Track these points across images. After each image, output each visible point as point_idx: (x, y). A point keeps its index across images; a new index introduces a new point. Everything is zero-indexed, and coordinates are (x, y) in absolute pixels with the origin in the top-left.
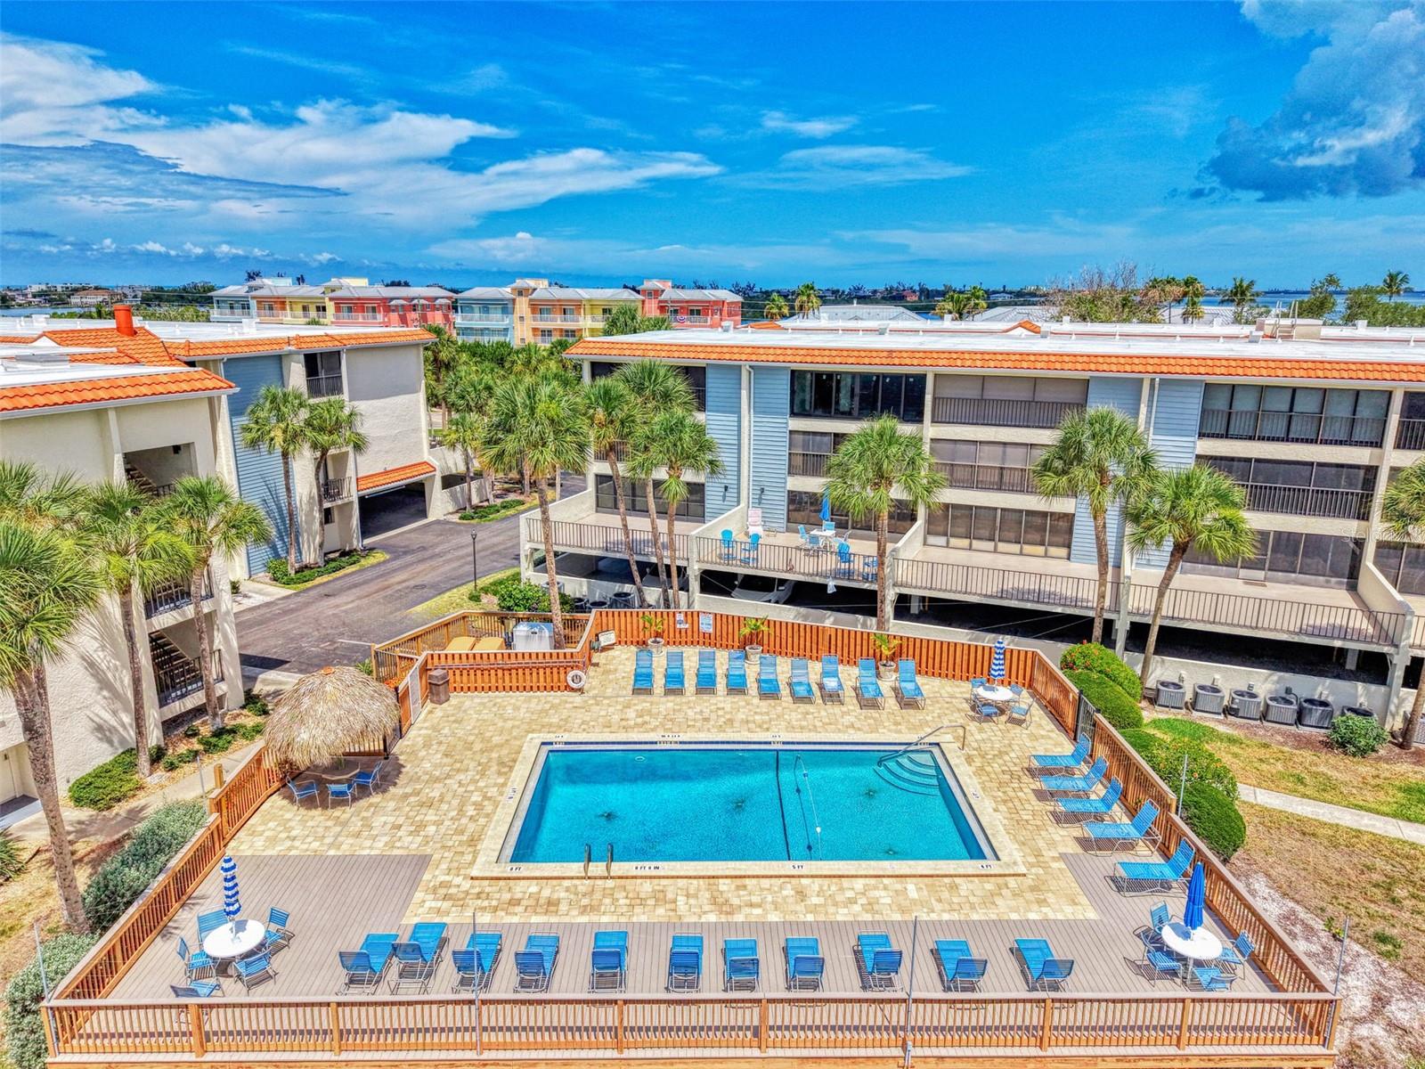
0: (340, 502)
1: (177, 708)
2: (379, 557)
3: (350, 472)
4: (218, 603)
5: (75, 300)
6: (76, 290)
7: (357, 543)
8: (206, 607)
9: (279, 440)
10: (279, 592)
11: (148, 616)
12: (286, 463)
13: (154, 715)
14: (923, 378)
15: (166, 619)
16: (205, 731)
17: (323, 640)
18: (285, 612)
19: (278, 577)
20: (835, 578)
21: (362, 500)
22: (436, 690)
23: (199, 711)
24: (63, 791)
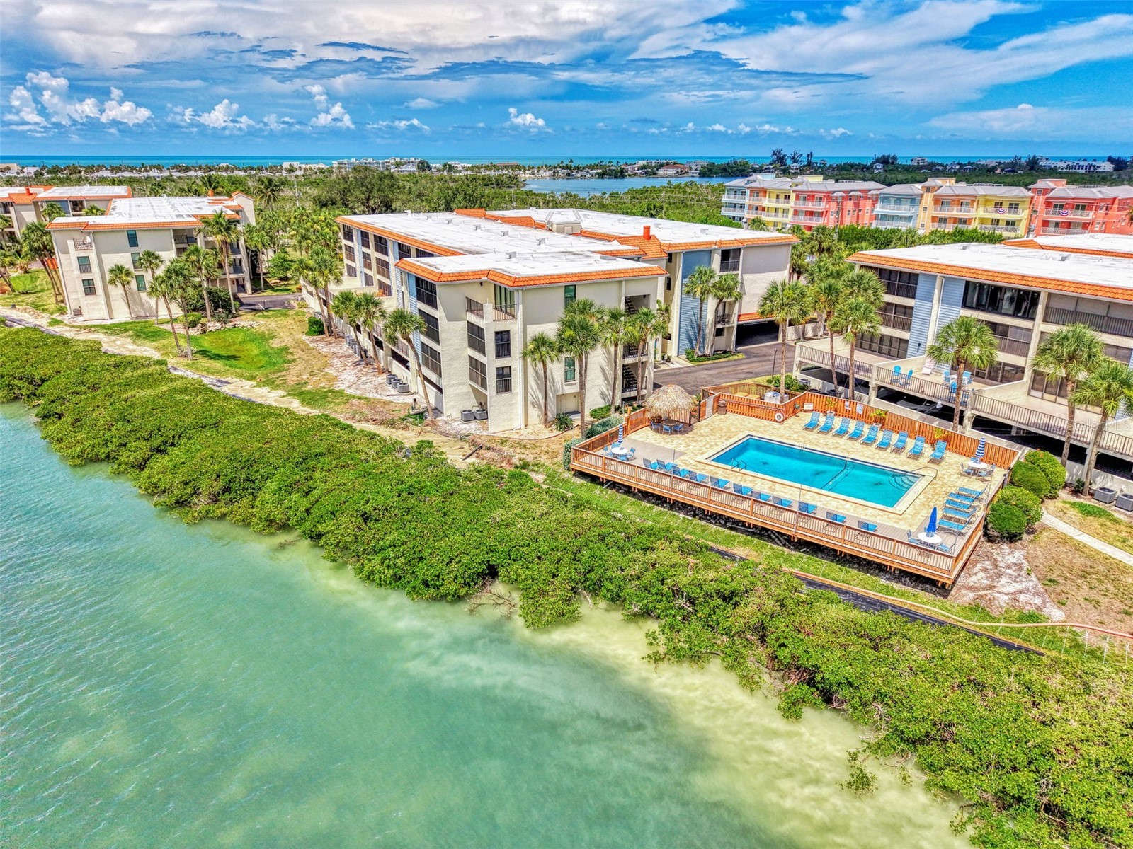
0: (727, 326)
1: (628, 394)
2: (740, 356)
3: (736, 312)
4: (649, 358)
5: (660, 172)
6: (662, 166)
7: (733, 348)
8: (644, 359)
9: (698, 293)
10: (689, 364)
11: (624, 358)
12: (702, 304)
13: (619, 395)
14: (1039, 294)
15: (630, 360)
16: (635, 405)
17: (694, 386)
18: (685, 373)
19: (690, 358)
20: (942, 400)
21: (739, 327)
22: (720, 408)
23: (634, 399)
24: (587, 412)
